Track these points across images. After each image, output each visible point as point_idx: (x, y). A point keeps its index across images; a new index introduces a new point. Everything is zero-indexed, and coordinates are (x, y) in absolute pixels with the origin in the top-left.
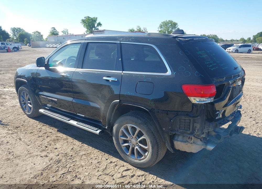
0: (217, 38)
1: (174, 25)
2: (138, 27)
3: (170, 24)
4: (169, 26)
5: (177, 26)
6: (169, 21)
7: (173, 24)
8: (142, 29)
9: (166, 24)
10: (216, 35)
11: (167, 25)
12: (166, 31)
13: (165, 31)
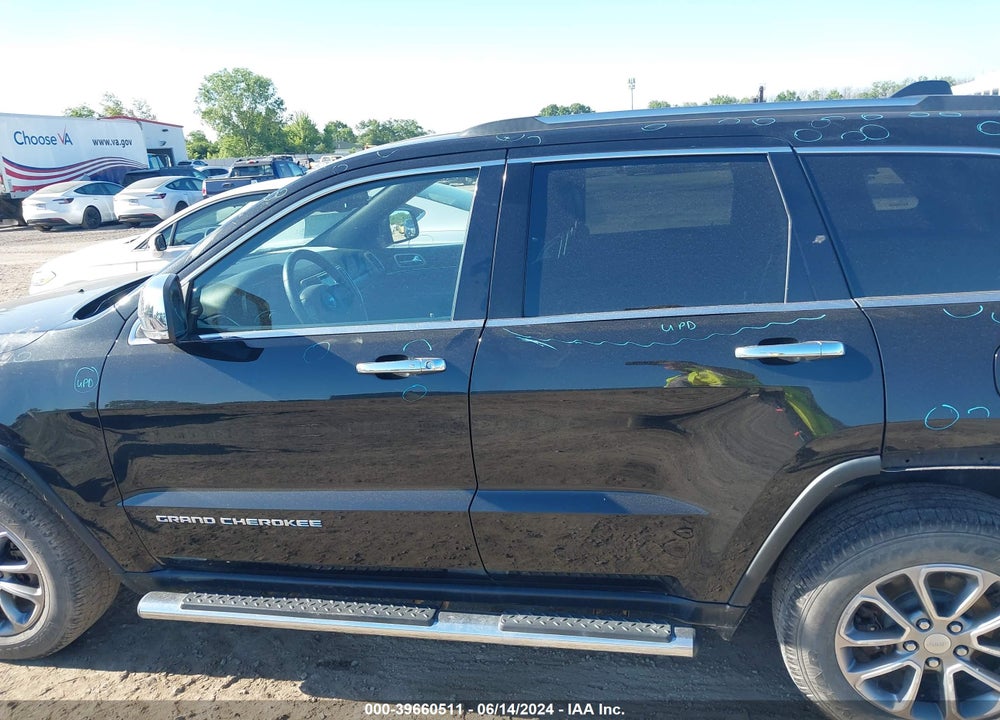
0: (419, 130)
1: (260, 86)
2: (109, 97)
3: (243, 85)
4: (239, 92)
5: (270, 91)
6: (237, 71)
7: (255, 83)
8: (127, 106)
9: (223, 82)
10: (413, 123)
11: (230, 88)
12: (233, 114)
13: (226, 112)
